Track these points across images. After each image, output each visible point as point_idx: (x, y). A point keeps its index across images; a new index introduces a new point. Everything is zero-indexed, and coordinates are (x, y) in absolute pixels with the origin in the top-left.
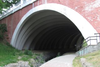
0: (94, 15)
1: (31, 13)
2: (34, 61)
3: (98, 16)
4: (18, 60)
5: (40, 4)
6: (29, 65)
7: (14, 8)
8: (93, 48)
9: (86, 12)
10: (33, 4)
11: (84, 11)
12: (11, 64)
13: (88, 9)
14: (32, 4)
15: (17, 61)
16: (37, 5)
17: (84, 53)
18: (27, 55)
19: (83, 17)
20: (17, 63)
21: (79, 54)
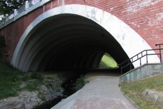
0: (142, 18)
1: (41, 20)
2: (46, 89)
3: (150, 19)
4: (20, 90)
5: (54, 7)
6: (39, 97)
7: (16, 14)
8: (154, 69)
9: (128, 14)
10: (44, 7)
11: (125, 13)
12: (5, 100)
13: (131, 9)
14: (41, 7)
15: (18, 92)
16: (49, 8)
17: (136, 76)
18: (35, 80)
19: (124, 22)
20: (18, 95)
21: (126, 79)
